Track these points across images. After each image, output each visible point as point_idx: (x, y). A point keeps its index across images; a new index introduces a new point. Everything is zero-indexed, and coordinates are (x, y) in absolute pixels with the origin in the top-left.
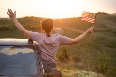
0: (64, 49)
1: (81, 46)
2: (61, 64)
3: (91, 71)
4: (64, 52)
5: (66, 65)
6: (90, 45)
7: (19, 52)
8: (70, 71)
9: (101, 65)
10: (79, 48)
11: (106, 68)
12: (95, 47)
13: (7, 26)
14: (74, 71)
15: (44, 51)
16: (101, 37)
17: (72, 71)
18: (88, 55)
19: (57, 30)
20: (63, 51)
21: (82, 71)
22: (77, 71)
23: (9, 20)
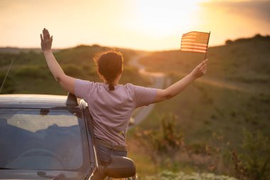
0: (167, 125)
1: (213, 117)
2: (159, 159)
3: (226, 175)
4: (168, 131)
5: (168, 160)
6: (233, 115)
7: (51, 123)
8: (177, 174)
9: (252, 162)
10: (207, 123)
11: (264, 170)
12: (247, 121)
13: (33, 67)
14: (186, 174)
15: (102, 120)
16: (262, 95)
17: (182, 173)
18: (219, 138)
19: (155, 79)
20: (165, 128)
21: (203, 175)
22: (194, 173)
23: (38, 52)
